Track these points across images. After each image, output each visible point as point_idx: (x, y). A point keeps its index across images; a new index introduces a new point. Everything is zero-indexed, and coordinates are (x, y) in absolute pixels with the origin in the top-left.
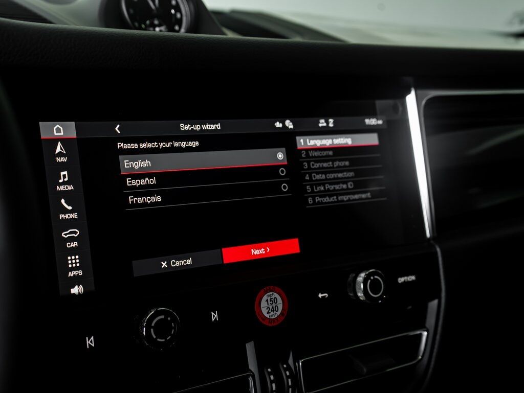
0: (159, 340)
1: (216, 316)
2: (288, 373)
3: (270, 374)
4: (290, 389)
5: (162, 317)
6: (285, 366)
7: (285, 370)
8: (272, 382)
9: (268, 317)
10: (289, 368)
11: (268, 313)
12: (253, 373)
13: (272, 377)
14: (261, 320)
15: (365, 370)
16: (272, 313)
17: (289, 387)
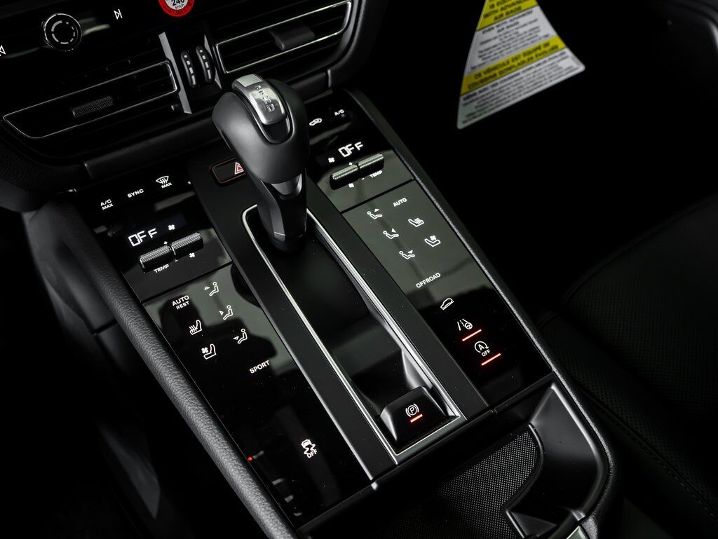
0: (62, 43)
1: (120, 14)
2: (204, 57)
3: (186, 60)
4: (209, 71)
5: (60, 22)
6: (201, 51)
7: (202, 55)
8: (189, 67)
9: (175, 8)
10: (206, 52)
11: (174, 5)
12: (170, 61)
13: (189, 63)
14: (168, 13)
15: (283, 47)
16: (178, 4)
17: (207, 69)
